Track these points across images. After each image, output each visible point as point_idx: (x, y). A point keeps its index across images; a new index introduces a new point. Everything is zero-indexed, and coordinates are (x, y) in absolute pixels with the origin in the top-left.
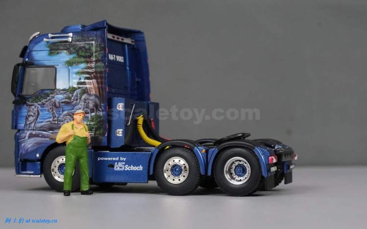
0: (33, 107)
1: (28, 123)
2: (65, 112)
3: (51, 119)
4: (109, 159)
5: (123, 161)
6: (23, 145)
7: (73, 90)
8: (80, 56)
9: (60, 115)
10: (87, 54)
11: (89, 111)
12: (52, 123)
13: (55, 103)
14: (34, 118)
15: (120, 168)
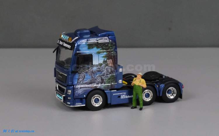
0: (82, 74)
1: (79, 81)
2: (98, 75)
3: (91, 79)
4: (119, 94)
5: (125, 94)
6: (76, 92)
7: (101, 65)
8: (103, 49)
9: (95, 76)
10: (107, 48)
11: (109, 74)
12: (91, 81)
13: (93, 71)
14: (82, 79)
15: (123, 97)
